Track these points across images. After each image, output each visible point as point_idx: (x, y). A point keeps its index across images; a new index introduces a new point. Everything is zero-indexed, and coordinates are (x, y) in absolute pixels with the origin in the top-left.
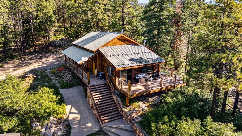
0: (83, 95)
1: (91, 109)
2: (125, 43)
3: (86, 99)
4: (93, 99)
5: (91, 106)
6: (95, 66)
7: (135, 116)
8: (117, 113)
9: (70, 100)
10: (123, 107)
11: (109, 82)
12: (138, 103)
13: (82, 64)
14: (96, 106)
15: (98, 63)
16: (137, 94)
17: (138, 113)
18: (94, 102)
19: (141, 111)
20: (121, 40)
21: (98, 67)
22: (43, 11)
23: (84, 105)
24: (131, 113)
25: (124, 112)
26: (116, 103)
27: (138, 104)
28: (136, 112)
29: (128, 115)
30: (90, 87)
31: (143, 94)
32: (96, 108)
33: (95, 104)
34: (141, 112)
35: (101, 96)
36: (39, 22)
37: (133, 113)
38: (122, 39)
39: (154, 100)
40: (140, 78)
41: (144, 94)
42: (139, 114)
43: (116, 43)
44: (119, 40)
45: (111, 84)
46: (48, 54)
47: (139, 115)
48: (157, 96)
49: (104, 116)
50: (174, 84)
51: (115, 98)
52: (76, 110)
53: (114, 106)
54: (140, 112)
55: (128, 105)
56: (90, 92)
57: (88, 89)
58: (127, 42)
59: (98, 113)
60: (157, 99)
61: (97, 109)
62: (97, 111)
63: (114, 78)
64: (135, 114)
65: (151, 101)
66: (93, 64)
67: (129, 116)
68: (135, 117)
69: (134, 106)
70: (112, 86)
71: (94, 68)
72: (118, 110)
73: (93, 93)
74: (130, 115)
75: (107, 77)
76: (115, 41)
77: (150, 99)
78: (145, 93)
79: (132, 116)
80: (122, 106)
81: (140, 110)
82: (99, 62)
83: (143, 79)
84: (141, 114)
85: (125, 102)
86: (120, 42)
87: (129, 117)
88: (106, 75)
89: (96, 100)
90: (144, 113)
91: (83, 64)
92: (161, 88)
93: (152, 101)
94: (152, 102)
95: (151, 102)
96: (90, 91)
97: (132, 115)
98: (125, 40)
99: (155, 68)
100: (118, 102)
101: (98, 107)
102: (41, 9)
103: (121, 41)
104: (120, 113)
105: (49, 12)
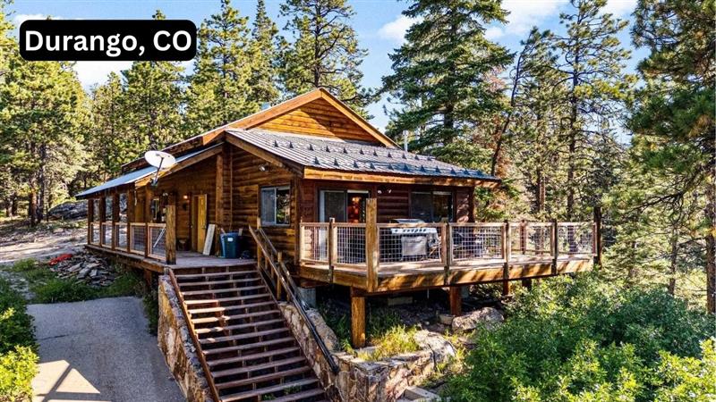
0: (137, 326)
1: (172, 380)
2: (331, 131)
3: (153, 339)
4: (188, 325)
5: (172, 362)
6: (208, 213)
7: (402, 384)
8: (305, 388)
9: (66, 340)
10: (338, 348)
11: (270, 254)
12: (406, 331)
13: (144, 184)
14: (197, 351)
15: (219, 194)
16: (403, 275)
17: (413, 373)
18: (190, 334)
19: (427, 363)
20: (317, 117)
21: (220, 213)
22: (31, 83)
23: (138, 362)
24: (379, 370)
25: (344, 371)
26: (302, 343)
27: (409, 335)
28: (406, 367)
29: (367, 378)
30: (176, 271)
31: (430, 280)
32: (200, 359)
33: (195, 346)
34: (428, 370)
35: (226, 313)
36: (10, 117)
37: (391, 368)
38: (320, 112)
39: (475, 322)
40: (406, 232)
41: (438, 284)
42: (418, 379)
43: (296, 124)
44: (311, 115)
45: (276, 261)
46: (30, 235)
47: (418, 383)
48: (486, 310)
49: (236, 396)
50: (553, 258)
51: (295, 320)
52: (91, 382)
53: (288, 355)
54: (422, 368)
55: (359, 336)
56: (172, 293)
57: (165, 283)
58: (341, 128)
59: (208, 385)
60: (488, 318)
61: (201, 365)
62: (204, 374)
63: (289, 232)
64: (399, 377)
65: (465, 328)
66: (199, 207)
67: (372, 383)
68: (401, 393)
69: (388, 343)
70: (283, 266)
71: (202, 222)
72: (310, 373)
73: (187, 298)
74: (378, 378)
75: (257, 233)
76: (295, 117)
77: (458, 321)
78: (442, 277)
79: (387, 385)
80: (329, 344)
81: (424, 359)
82: (227, 191)
83: (419, 238)
84: (430, 378)
85: (349, 324)
86: (313, 123)
87: (372, 388)
88: (255, 228)
89: (198, 326)
90: (441, 375)
91: (149, 184)
92: (505, 267)
93: (469, 327)
94: (469, 331)
95: (465, 332)
96: (174, 289)
97: (384, 380)
98: (333, 120)
99: (458, 211)
100: (314, 333)
101: (209, 357)
102: (23, 77)
103: (317, 120)
104: (322, 387)
105: (50, 87)
